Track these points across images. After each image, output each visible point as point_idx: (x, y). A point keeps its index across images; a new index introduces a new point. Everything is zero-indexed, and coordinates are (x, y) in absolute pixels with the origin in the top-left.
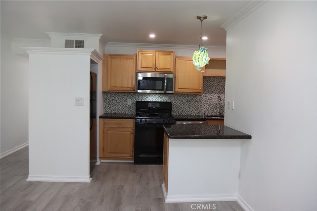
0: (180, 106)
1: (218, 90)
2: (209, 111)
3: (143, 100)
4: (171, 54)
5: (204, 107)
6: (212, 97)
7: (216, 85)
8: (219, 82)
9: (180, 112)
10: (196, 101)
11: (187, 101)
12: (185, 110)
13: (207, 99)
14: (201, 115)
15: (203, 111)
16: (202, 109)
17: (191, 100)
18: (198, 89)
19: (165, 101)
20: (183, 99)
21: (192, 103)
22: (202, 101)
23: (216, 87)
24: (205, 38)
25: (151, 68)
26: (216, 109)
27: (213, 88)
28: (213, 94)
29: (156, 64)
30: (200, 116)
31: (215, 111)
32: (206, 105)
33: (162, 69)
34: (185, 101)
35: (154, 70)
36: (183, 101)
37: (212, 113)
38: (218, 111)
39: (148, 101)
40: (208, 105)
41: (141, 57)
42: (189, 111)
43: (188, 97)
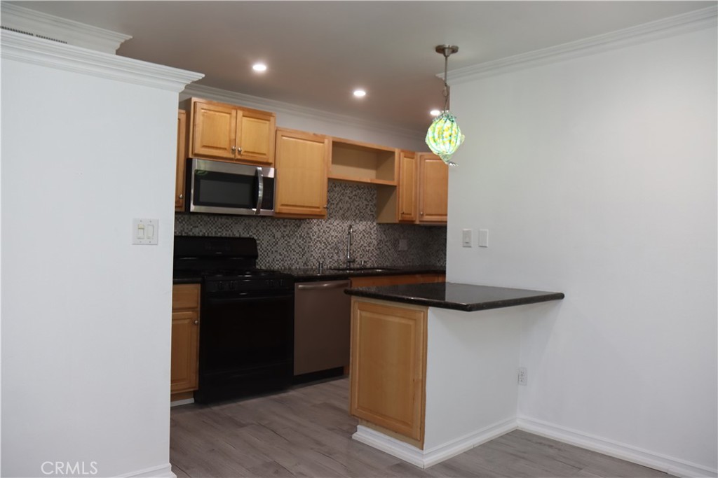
0: (269, 248)
1: (341, 212)
2: (325, 259)
3: (184, 234)
4: (269, 120)
5: (316, 250)
6: (331, 226)
7: (338, 200)
8: (343, 194)
9: (269, 262)
10: (301, 236)
11: (283, 237)
12: (279, 257)
13: (322, 231)
14: (310, 267)
15: (314, 258)
16: (312, 255)
17: (291, 233)
18: (318, 208)
19: (237, 235)
20: (274, 231)
21: (293, 241)
22: (313, 235)
23: (337, 204)
24: (360, 94)
25: (225, 149)
26: (338, 253)
27: (332, 206)
28: (331, 221)
29: (235, 140)
30: (307, 270)
31: (336, 257)
32: (318, 244)
33: (250, 154)
34: (279, 237)
35: (232, 156)
36: (274, 236)
37: (330, 262)
38: (342, 258)
39: (197, 235)
40: (323, 244)
41: (201, 118)
42: (286, 258)
43: (285, 226)
